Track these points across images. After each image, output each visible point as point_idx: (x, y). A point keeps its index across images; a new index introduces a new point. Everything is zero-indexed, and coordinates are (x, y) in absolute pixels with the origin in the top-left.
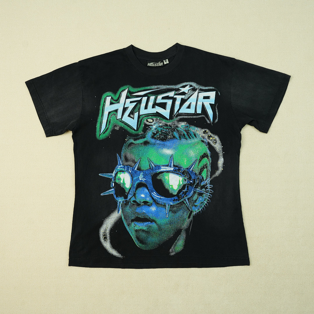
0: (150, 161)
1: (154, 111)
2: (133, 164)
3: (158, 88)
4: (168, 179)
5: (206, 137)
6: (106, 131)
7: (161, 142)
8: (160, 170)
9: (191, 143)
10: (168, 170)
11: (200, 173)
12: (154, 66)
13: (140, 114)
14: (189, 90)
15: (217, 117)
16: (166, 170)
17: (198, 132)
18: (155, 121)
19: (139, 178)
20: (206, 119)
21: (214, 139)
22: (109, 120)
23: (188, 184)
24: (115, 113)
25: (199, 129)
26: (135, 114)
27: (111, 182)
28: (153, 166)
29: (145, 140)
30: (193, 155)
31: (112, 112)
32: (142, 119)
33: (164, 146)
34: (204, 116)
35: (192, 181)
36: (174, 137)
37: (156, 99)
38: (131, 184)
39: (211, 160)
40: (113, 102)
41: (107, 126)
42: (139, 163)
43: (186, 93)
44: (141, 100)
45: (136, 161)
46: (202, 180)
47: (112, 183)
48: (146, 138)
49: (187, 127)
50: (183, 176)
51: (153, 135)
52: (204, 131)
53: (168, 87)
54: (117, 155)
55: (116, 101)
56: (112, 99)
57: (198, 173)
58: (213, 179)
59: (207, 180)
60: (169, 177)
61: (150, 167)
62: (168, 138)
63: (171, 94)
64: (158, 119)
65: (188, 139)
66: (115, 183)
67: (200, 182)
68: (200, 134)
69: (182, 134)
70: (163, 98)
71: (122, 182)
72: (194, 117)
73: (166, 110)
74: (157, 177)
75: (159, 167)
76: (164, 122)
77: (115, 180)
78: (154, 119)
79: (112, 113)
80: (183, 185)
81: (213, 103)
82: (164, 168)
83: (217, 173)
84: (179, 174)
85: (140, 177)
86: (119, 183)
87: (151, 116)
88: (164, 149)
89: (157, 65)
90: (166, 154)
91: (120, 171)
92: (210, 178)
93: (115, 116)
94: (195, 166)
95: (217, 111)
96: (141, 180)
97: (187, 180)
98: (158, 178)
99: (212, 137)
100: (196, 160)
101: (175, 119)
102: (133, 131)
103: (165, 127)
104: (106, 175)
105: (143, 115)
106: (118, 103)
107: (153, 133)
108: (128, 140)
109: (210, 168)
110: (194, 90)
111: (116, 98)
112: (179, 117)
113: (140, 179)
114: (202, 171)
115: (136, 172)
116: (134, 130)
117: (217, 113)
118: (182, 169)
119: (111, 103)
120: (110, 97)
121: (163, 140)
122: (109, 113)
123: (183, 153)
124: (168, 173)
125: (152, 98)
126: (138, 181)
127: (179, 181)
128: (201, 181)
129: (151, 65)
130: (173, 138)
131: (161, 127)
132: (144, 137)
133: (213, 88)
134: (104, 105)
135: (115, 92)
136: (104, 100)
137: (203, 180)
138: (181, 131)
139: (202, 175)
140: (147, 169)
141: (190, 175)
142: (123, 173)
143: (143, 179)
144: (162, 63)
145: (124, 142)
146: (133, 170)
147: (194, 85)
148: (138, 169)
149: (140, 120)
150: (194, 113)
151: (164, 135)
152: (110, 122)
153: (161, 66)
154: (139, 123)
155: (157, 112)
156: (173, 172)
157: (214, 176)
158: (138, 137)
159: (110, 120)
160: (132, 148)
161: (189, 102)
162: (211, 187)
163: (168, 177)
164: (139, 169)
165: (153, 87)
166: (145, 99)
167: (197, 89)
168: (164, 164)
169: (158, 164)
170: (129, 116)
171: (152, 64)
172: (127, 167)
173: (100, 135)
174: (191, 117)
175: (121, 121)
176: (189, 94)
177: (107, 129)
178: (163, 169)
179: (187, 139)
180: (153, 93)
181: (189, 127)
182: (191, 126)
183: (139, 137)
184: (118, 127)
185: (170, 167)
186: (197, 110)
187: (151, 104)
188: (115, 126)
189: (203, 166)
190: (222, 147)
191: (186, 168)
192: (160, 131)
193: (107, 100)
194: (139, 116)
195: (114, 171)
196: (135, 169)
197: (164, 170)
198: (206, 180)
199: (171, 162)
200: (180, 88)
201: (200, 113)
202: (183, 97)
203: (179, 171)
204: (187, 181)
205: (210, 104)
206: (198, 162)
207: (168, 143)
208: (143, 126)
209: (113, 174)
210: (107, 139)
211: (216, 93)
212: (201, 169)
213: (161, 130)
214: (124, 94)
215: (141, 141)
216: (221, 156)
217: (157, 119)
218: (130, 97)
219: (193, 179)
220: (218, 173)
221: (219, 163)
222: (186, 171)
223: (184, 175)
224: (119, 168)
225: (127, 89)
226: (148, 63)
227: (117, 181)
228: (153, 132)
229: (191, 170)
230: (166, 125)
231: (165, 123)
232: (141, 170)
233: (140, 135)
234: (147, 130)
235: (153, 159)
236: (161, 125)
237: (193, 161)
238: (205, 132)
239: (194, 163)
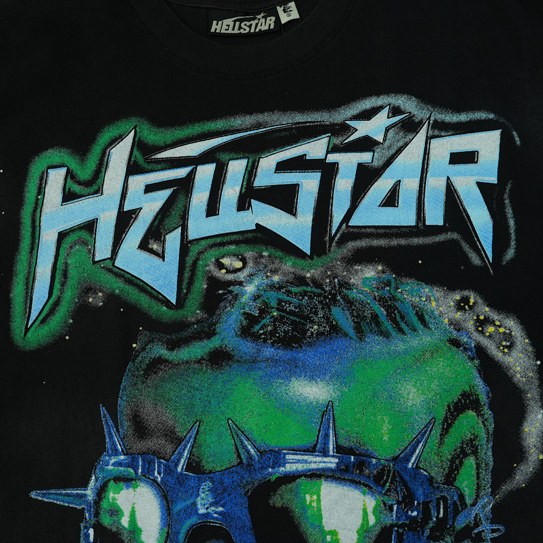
0: (237, 432)
1: (246, 221)
2: (169, 448)
3: (259, 125)
4: (314, 504)
5: (470, 325)
6: (52, 311)
7: (281, 352)
8: (282, 469)
9: (406, 352)
10: (313, 466)
11: (450, 478)
12: (236, 31)
13: (190, 238)
14: (387, 130)
15: (513, 236)
16: (306, 467)
17: (434, 304)
18: (250, 264)
19: (194, 504)
20: (466, 247)
21: (502, 330)
22: (60, 265)
23: (399, 526)
24: (84, 235)
25: (437, 292)
26: (167, 237)
27: (82, 525)
28: (252, 451)
29: (211, 346)
30: (418, 401)
31: (72, 230)
32: (197, 259)
33: (295, 369)
34: (455, 236)
35: (417, 510)
36: (336, 329)
37: (251, 172)
38: (166, 530)
39: (491, 420)
40: (76, 188)
41: (56, 292)
42: (192, 440)
43: (376, 143)
44: (191, 177)
45: (180, 432)
46: (460, 505)
47: (85, 527)
48: (217, 337)
49: (388, 284)
50: (380, 493)
51: (245, 323)
52: (458, 298)
53: (300, 118)
54: (103, 410)
55: (88, 184)
56: (69, 179)
57: (440, 479)
58: (504, 500)
59: (480, 503)
60: (319, 496)
61: (239, 456)
62: (309, 334)
63: (315, 149)
64: (265, 254)
65: (394, 334)
66: (99, 528)
67: (450, 516)
68: (441, 313)
69: (368, 313)
70: (282, 167)
71: (125, 522)
72: (416, 241)
73: (294, 215)
74: (268, 497)
75: (275, 456)
76: (289, 265)
77: (97, 514)
78: (249, 254)
79: (73, 238)
80: (378, 528)
81: (493, 179)
82: (298, 461)
83: (519, 473)
84: (360, 483)
85: (199, 501)
86: (114, 529)
87: (236, 243)
88: (293, 379)
89: (250, 26)
90: (305, 399)
91: (118, 479)
92: (493, 494)
93: (85, 249)
94: (427, 449)
95: (509, 212)
96: (207, 515)
97: (395, 507)
98: (277, 501)
99: (493, 323)
100: (432, 421)
101: (337, 253)
102: (165, 308)
103: (294, 289)
104: (61, 497)
105: (203, 243)
106: (96, 192)
107: (244, 313)
108: (144, 349)
109: (490, 453)
110: (410, 126)
111: (85, 173)
112: (351, 245)
113: (202, 511)
114: (457, 469)
115: (181, 480)
116: (167, 302)
117: (512, 223)
118: (374, 461)
119: (68, 196)
120: (63, 171)
121: (290, 342)
122: (62, 236)
123: (375, 395)
124: (316, 482)
125: (237, 168)
126: (193, 520)
127: (361, 512)
128: (456, 512)
129: (225, 27)
130: (329, 333)
131: (280, 288)
132: (210, 334)
133: (491, 116)
134: (38, 206)
135: (81, 149)
136: (37, 182)
137: (464, 505)
138: (362, 303)
139: (457, 483)
140: (228, 466)
141: (408, 489)
142: (128, 487)
143: (213, 508)
144: (273, 18)
145: (129, 355)
146: (169, 471)
147: (409, 105)
148: (190, 467)
149: (189, 261)
150: (413, 223)
151: (293, 323)
152: (65, 275)
153: (269, 32)
154: (187, 275)
155: (257, 225)
156: (338, 475)
157: (506, 488)
158: (185, 334)
159: (66, 265)
160: (163, 380)
161: (392, 178)
162: (495, 535)
163: (315, 497)
164: (194, 466)
165: (237, 122)
166: (206, 172)
167: (420, 124)
168: (296, 443)
169: (273, 442)
170: (144, 246)
171: (232, 24)
172: (143, 460)
173: (27, 330)
174: (403, 242)
175: (110, 271)
176: (389, 147)
177: (57, 303)
178: (293, 464)
179: (386, 335)
180: (237, 149)
181: (393, 285)
182: (404, 280)
183: (189, 332)
184: (100, 294)
185: (325, 453)
186: (427, 212)
187: (231, 192)
188: (88, 290)
189: (462, 448)
190: (539, 363)
191: (389, 457)
192: (274, 304)
193: (49, 182)
194: (185, 245)
195: (93, 478)
196: (179, 469)
197: (300, 467)
198: (474, 504)
199: (327, 436)
200: (351, 119)
201: (442, 224)
202: (365, 157)
203: (361, 471)
204: (394, 512)
205: (478, 183)
206: (439, 431)
207: (308, 355)
208: (201, 285)
209: (90, 493)
210: (56, 345)
211: (502, 134)
212: (452, 461)
213: (280, 301)
214: (120, 155)
215: (197, 350)
216: (532, 403)
217: (261, 256)
218: (146, 166)
219: (418, 504)
220: (522, 474)
221: (526, 430)
222: (389, 471)
223: (383, 486)
224: (111, 464)
225: (133, 131)
226: (215, 22)
227: (106, 520)
228: (247, 310)
229: (410, 465)
230: (300, 280)
231: (292, 270)
232: (204, 473)
233: (193, 324)
234: (222, 304)
235: (250, 424)
236: (276, 278)
237: (419, 426)
238: (462, 305)
239: (423, 435)
